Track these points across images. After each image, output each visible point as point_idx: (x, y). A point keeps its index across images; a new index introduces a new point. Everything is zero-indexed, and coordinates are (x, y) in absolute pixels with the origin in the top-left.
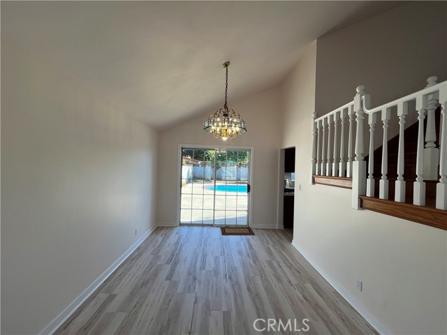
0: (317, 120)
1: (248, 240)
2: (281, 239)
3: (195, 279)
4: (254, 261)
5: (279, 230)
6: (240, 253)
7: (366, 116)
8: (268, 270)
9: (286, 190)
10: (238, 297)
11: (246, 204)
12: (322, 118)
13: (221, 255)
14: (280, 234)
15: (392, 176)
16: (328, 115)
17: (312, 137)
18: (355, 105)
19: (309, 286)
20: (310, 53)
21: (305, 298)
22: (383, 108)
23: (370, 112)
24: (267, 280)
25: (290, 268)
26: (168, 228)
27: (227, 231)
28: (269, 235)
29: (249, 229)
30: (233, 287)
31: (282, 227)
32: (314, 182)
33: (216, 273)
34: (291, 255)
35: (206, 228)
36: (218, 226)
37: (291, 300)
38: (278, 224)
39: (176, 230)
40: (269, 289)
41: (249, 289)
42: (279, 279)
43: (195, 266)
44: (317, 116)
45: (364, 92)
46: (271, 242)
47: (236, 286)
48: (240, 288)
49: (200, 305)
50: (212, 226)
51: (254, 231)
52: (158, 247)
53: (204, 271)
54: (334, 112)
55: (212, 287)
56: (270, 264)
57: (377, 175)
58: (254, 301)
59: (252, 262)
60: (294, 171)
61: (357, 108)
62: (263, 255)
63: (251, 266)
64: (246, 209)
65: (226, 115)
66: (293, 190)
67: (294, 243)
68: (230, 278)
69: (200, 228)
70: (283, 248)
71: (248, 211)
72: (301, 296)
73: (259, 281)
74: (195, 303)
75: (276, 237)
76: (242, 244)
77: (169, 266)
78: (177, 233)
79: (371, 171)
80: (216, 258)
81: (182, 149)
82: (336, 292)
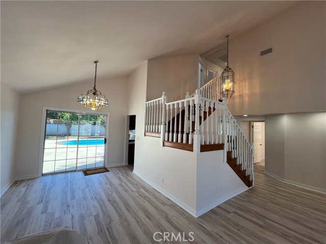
0: (147, 103)
1: (105, 175)
2: (126, 170)
3: (68, 206)
4: (111, 186)
5: (125, 166)
6: (100, 184)
7: (166, 105)
8: (120, 188)
9: (130, 141)
10: (102, 206)
11: (103, 152)
12: (149, 102)
13: (87, 188)
14: (126, 168)
15: (173, 131)
16: (152, 101)
17: (145, 111)
18: (162, 99)
19: (142, 190)
20: (145, 64)
21: (140, 195)
22: (171, 103)
23: (167, 104)
24: (120, 193)
25: (132, 184)
26: (29, 180)
27: (88, 172)
28: (119, 170)
29: (105, 168)
30: (99, 202)
31: (127, 164)
32: (145, 135)
33: (85, 198)
34: (132, 178)
35: (69, 174)
36: (80, 171)
37: (133, 198)
38: (125, 162)
39: (38, 180)
40: (121, 197)
41: (109, 200)
42: (126, 191)
43: (66, 199)
44: (147, 100)
45: (166, 94)
46: (120, 174)
47: (100, 201)
48: (103, 201)
49: (76, 218)
50: (75, 171)
51: (109, 169)
52: (23, 195)
53: (74, 201)
54: (154, 100)
55: (84, 207)
56: (121, 185)
57: (169, 131)
58: (112, 205)
59: (109, 187)
60: (134, 129)
61: (163, 102)
62: (115, 181)
63: (109, 189)
64: (103, 155)
65: (94, 94)
66: (134, 141)
67: (134, 171)
68: (95, 198)
69: (64, 175)
70: (128, 175)
71: (105, 157)
72: (138, 195)
73: (115, 195)
74: (72, 218)
75: (124, 171)
76: (101, 178)
77: (41, 205)
78: (41, 182)
79: (167, 130)
80: (83, 191)
81: (47, 111)
82: (154, 189)
